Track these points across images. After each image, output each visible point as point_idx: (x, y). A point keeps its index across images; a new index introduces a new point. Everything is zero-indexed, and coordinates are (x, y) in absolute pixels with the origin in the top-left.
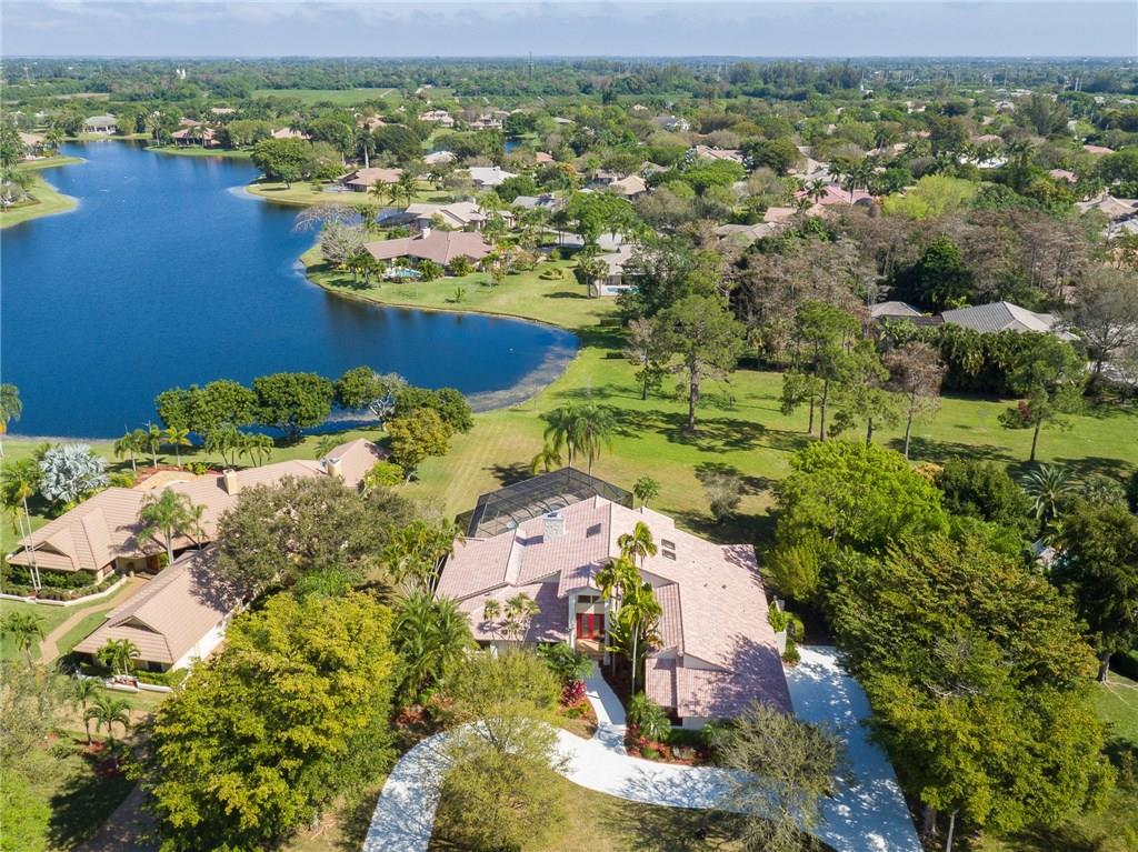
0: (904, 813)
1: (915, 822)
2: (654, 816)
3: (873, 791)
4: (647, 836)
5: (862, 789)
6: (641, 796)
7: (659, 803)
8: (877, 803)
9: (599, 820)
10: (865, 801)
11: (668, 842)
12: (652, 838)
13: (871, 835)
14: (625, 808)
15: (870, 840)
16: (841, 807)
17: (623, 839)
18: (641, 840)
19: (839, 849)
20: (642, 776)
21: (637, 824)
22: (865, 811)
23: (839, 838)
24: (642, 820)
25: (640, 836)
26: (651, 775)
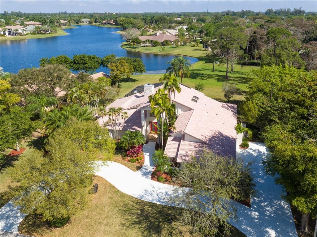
0: (290, 219)
1: (296, 224)
2: (150, 209)
3: (274, 206)
4: (142, 218)
5: (268, 204)
6: (148, 198)
7: (156, 202)
8: (275, 212)
9: (121, 208)
10: (268, 211)
11: (151, 222)
12: (143, 220)
13: (268, 230)
14: (136, 203)
15: (267, 232)
16: (253, 213)
17: (128, 219)
18: (137, 220)
19: (247, 236)
20: (153, 189)
21: (139, 212)
22: (267, 216)
23: (249, 229)
24: (142, 210)
25: (137, 218)
26: (157, 189)
